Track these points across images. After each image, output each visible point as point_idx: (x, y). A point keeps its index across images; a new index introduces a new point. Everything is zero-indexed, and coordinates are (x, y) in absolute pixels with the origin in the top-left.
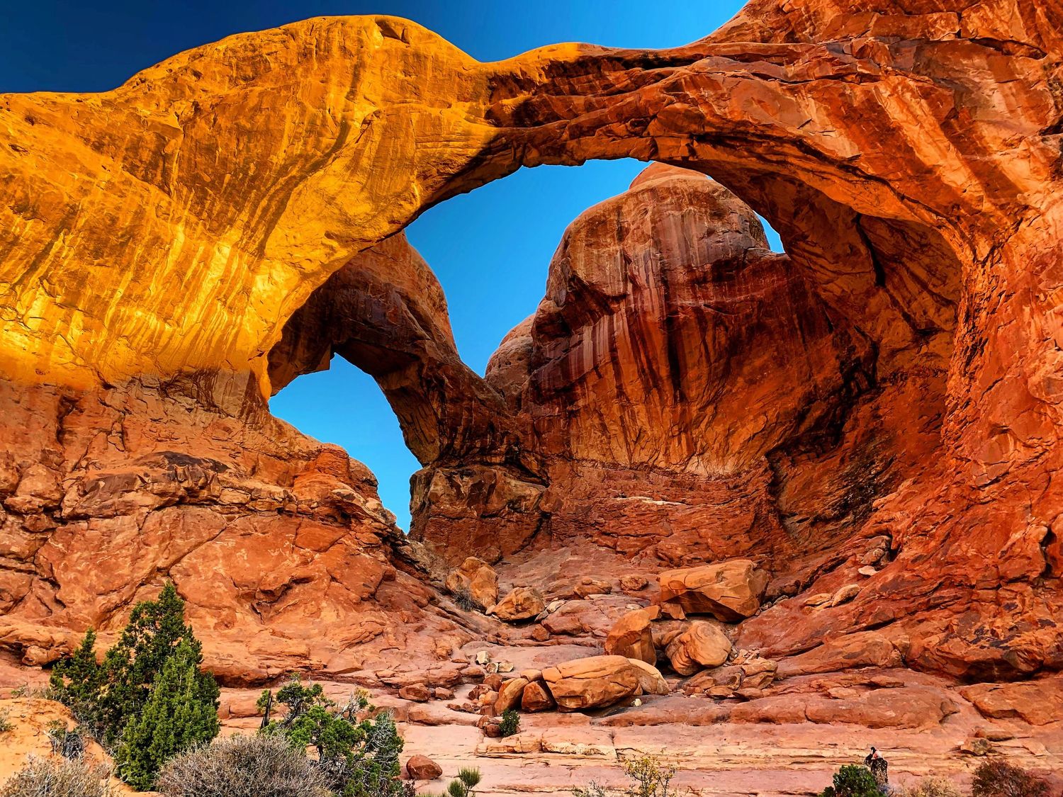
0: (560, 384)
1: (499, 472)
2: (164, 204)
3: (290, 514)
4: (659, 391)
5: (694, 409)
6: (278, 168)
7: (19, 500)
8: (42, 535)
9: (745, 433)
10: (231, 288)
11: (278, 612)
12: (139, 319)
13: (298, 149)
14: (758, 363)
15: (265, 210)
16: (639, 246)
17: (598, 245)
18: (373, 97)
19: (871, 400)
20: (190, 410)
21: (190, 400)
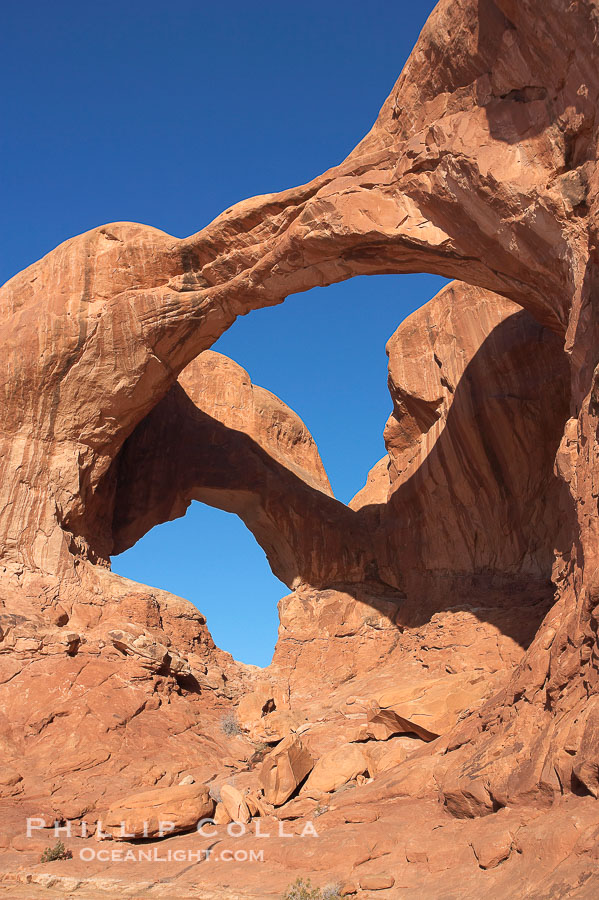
1: (360, 590)
3: (82, 654)
4: (486, 489)
5: (522, 504)
6: (41, 369)
10: (32, 472)
11: (37, 743)
13: (52, 350)
15: (45, 405)
16: (446, 348)
17: (415, 354)
18: (103, 294)
20: (19, 574)
21: (17, 565)
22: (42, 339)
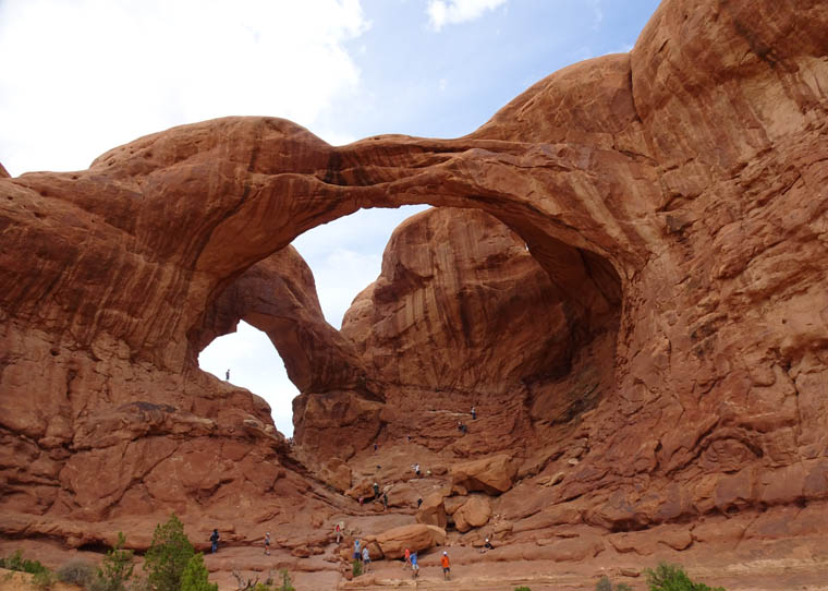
0: (392, 335)
1: (351, 395)
2: (132, 242)
3: (217, 436)
4: (457, 340)
5: (478, 351)
6: (205, 216)
7: (47, 440)
8: (61, 461)
9: (511, 366)
10: (175, 293)
11: (212, 502)
12: (116, 316)
13: (217, 203)
14: (518, 320)
15: (197, 241)
16: (441, 245)
17: (414, 243)
18: (264, 169)
19: (588, 344)
20: (149, 371)
21: (150, 365)
22: (210, 193)
